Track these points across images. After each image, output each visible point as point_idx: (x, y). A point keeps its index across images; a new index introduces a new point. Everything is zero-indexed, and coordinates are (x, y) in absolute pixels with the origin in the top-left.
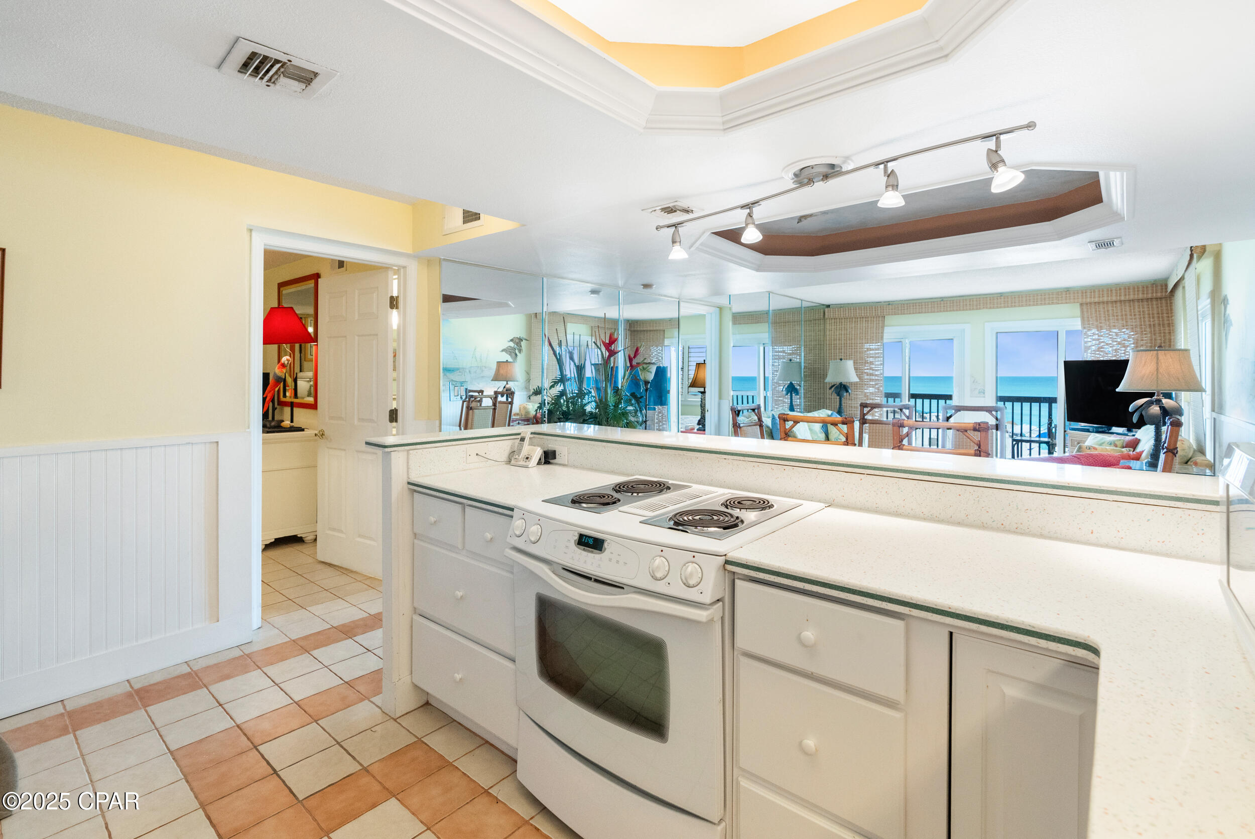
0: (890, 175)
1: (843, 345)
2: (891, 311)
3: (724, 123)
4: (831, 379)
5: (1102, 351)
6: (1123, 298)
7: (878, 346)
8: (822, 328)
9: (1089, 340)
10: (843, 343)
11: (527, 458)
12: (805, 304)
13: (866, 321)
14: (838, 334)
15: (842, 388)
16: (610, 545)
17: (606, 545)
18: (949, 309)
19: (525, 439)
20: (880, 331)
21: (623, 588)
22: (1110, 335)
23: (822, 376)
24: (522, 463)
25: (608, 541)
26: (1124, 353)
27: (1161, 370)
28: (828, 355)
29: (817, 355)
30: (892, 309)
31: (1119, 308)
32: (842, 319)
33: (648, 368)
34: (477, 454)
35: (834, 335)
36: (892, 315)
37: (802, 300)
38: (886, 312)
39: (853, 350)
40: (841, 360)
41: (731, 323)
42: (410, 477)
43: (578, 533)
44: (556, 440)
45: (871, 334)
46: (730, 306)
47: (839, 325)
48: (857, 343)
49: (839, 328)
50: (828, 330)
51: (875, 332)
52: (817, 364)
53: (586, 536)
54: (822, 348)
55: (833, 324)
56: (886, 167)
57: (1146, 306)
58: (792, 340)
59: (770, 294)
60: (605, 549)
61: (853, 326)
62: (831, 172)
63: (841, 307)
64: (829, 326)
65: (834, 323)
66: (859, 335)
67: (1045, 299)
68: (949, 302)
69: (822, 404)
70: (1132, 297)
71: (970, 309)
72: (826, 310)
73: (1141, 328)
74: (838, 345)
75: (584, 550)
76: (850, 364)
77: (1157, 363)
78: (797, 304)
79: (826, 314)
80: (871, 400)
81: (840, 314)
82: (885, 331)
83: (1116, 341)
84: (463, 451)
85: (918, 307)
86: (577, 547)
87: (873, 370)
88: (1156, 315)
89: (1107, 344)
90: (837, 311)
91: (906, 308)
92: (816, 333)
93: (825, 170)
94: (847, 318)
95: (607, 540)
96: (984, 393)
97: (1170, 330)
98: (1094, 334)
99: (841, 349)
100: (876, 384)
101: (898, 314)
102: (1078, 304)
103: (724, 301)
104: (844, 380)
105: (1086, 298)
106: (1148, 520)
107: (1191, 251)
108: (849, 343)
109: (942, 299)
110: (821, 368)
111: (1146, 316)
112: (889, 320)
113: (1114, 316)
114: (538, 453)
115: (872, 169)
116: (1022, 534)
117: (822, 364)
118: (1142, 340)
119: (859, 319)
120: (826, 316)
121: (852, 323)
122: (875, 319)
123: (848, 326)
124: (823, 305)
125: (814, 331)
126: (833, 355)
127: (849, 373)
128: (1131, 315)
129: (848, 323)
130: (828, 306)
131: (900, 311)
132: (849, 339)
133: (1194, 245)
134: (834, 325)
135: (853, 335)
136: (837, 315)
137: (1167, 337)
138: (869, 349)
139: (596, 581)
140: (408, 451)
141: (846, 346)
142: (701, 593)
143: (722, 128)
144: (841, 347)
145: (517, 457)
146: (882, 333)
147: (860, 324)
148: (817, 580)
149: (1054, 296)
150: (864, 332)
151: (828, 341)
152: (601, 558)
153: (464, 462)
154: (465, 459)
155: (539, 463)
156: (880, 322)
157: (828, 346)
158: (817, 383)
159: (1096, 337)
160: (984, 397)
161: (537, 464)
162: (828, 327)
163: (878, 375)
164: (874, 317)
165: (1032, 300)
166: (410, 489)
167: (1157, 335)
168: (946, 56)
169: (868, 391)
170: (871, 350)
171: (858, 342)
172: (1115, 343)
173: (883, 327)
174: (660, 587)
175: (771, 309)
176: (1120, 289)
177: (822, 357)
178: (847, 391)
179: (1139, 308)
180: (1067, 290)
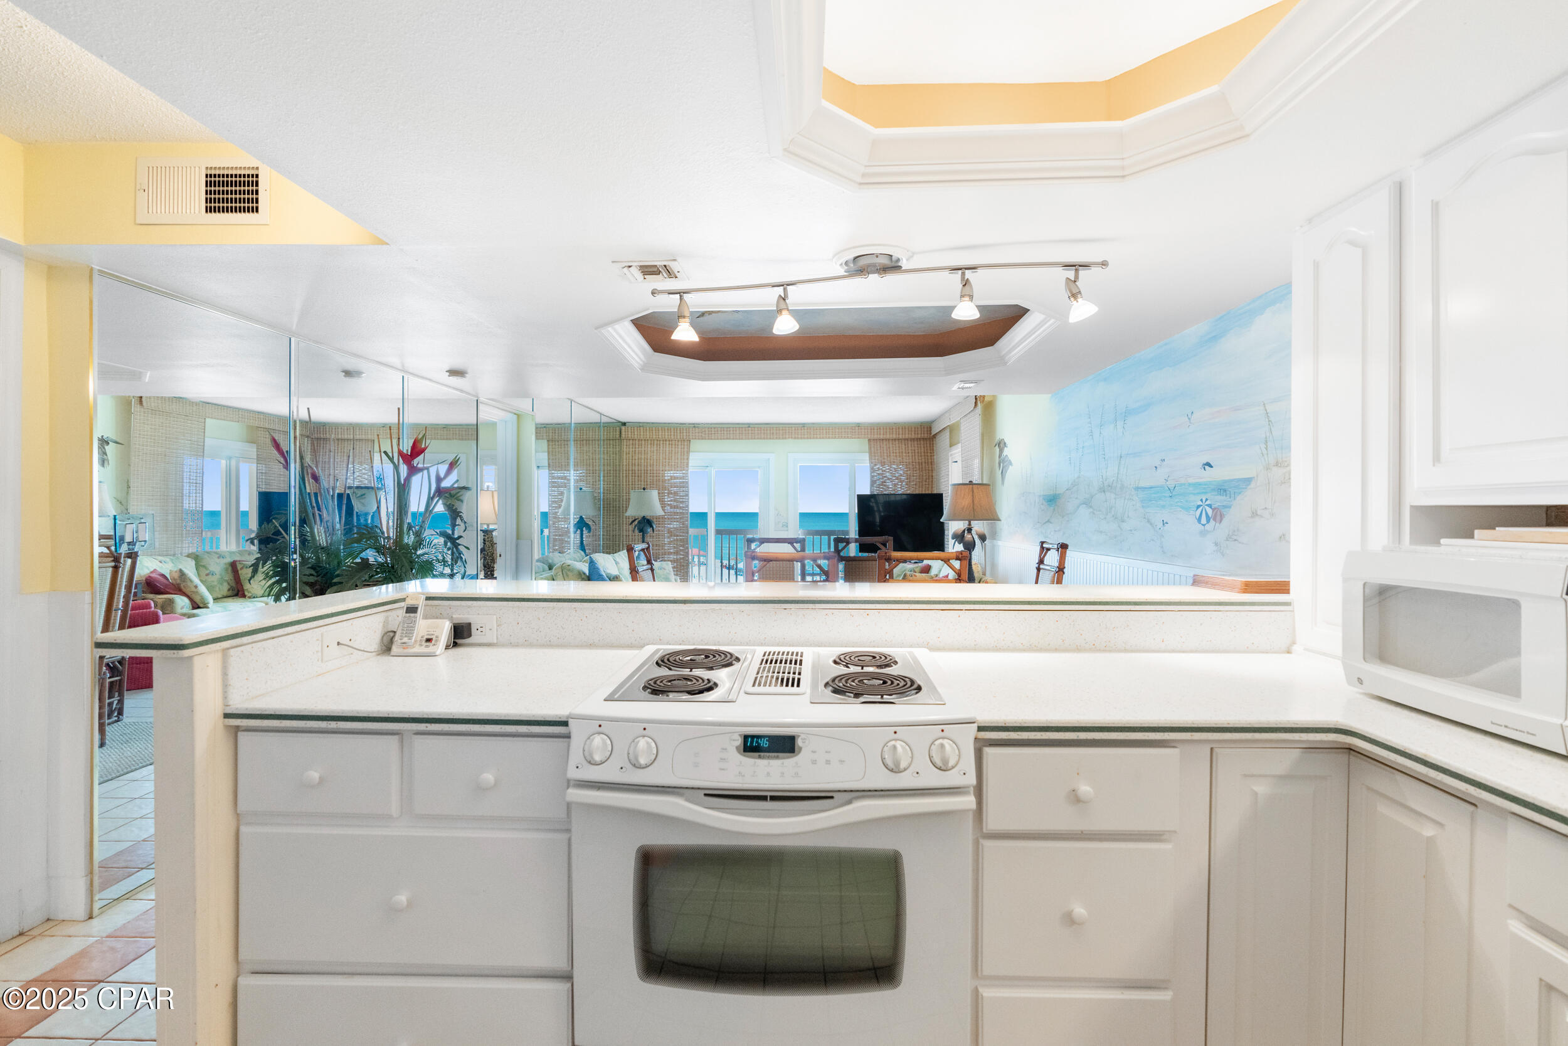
0: (966, 283)
1: (643, 472)
2: (697, 434)
3: (864, 175)
4: (633, 512)
5: (885, 485)
6: (900, 437)
7: (683, 474)
8: (617, 450)
9: (875, 474)
10: (643, 469)
11: (429, 640)
12: (605, 419)
13: (669, 444)
14: (637, 458)
15: (645, 524)
16: (807, 742)
17: (799, 742)
18: (756, 437)
19: (417, 608)
20: (686, 457)
21: (832, 797)
22: (891, 470)
23: (617, 508)
24: (418, 649)
25: (803, 736)
26: (900, 488)
27: (976, 502)
28: (625, 484)
29: (612, 483)
30: (698, 433)
31: (897, 445)
32: (642, 440)
33: (459, 495)
34: (339, 644)
35: (632, 460)
36: (699, 439)
37: (601, 414)
38: (693, 436)
39: (655, 478)
40: (644, 489)
41: (533, 437)
42: (231, 703)
43: (740, 735)
44: (469, 607)
45: (675, 460)
46: (532, 413)
47: (638, 448)
48: (659, 470)
49: (639, 451)
50: (625, 453)
51: (679, 457)
52: (612, 495)
53: (753, 737)
54: (618, 475)
55: (631, 446)
56: (963, 274)
57: (916, 445)
58: (579, 464)
59: (573, 402)
60: (800, 749)
61: (655, 449)
62: (891, 267)
63: (640, 426)
64: (626, 448)
65: (633, 444)
66: (661, 461)
67: (841, 432)
68: (756, 429)
69: (617, 543)
70: (907, 436)
71: (777, 438)
72: (623, 428)
73: (913, 465)
74: (637, 472)
75: (760, 757)
76: (654, 494)
77: (973, 496)
78: (595, 418)
79: (623, 433)
80: (675, 536)
81: (640, 435)
82: (691, 457)
83: (895, 477)
84: (318, 640)
85: (725, 432)
86: (745, 756)
87: (677, 502)
88: (923, 454)
89: (889, 479)
90: (636, 431)
91: (713, 432)
92: (610, 456)
93: (884, 261)
94: (648, 440)
95: (799, 736)
96: (787, 526)
97: (932, 468)
98: (879, 469)
99: (641, 477)
100: (681, 518)
101: (705, 439)
102: (867, 440)
103: (524, 405)
104: (647, 514)
105: (874, 434)
106: (1201, 624)
107: (976, 399)
108: (651, 470)
109: (749, 425)
110: (616, 499)
111: (917, 454)
112: (695, 444)
113: (893, 453)
114: (444, 630)
115: (946, 273)
116: (1110, 651)
117: (617, 494)
118: (914, 476)
119: (662, 442)
120: (623, 436)
121: (653, 445)
122: (680, 443)
123: (649, 449)
124: (620, 422)
125: (607, 453)
126: (630, 483)
127: (653, 504)
128: (906, 453)
129: (649, 446)
130: (624, 424)
131: (707, 435)
132: (650, 465)
133: (978, 394)
134: (633, 448)
135: (655, 461)
136: (636, 436)
137: (930, 474)
138: (673, 478)
139: (773, 798)
140: (225, 650)
141: (647, 473)
142: (964, 774)
143: (860, 180)
144: (641, 473)
145: (405, 640)
146: (688, 459)
147: (663, 448)
148: (1093, 725)
149: (849, 431)
150: (667, 457)
151: (624, 466)
152: (797, 763)
153: (318, 660)
154: (320, 654)
155: (447, 647)
156: (686, 447)
157: (624, 472)
158: (611, 517)
159: (880, 472)
160: (787, 530)
161: (446, 649)
162: (625, 450)
163: (683, 507)
164: (678, 441)
165: (831, 433)
166: (228, 727)
167: (924, 472)
168: (1123, 177)
169: (672, 526)
170: (675, 478)
171: (661, 469)
172: (894, 478)
173: (688, 452)
174: (905, 781)
175: (573, 423)
176: (899, 428)
177: (617, 486)
178: (652, 526)
179: (912, 447)
180: (858, 425)
